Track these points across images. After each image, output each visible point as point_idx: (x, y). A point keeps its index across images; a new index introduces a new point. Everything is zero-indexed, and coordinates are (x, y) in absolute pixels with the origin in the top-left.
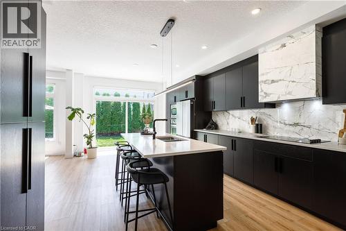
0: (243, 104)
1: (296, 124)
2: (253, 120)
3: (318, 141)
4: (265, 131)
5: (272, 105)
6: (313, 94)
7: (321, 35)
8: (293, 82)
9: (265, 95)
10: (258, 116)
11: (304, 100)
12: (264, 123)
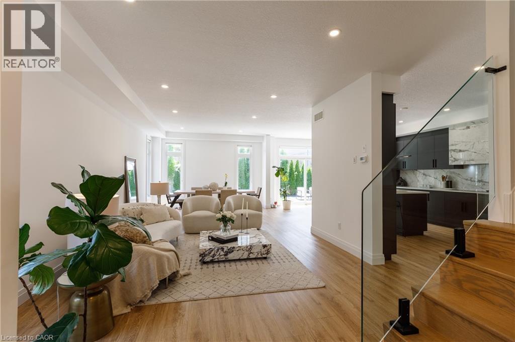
0: (435, 165)
1: (480, 181)
2: (443, 178)
4: (455, 186)
8: (475, 152)
9: (454, 160)
10: (448, 174)
12: (454, 180)
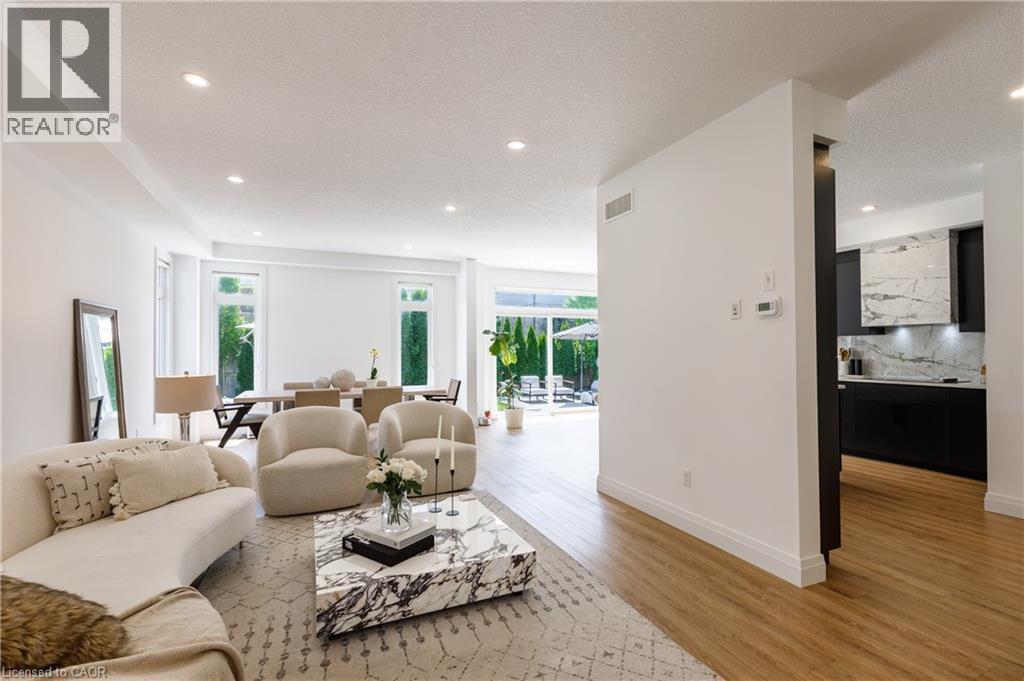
1: (920, 360)
2: (844, 353)
3: (954, 381)
4: (867, 371)
5: (881, 331)
6: (947, 319)
7: (956, 241)
8: (918, 300)
9: (872, 317)
11: (932, 325)
12: (865, 358)
